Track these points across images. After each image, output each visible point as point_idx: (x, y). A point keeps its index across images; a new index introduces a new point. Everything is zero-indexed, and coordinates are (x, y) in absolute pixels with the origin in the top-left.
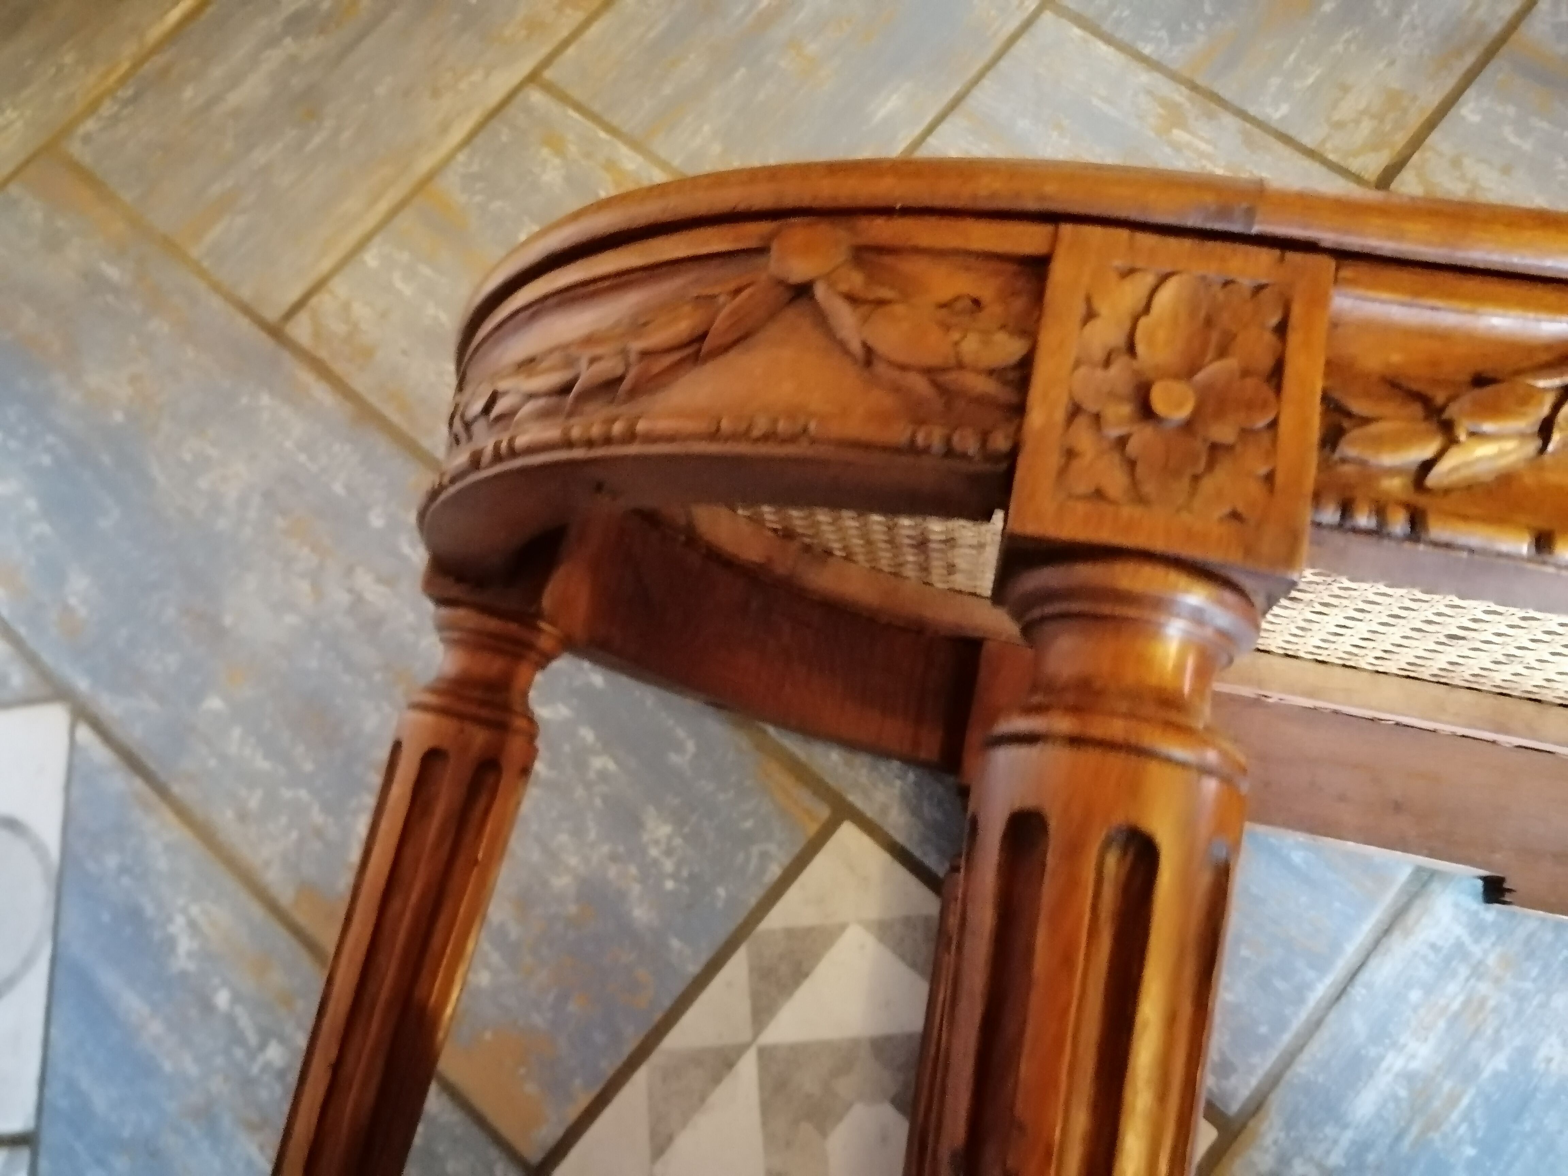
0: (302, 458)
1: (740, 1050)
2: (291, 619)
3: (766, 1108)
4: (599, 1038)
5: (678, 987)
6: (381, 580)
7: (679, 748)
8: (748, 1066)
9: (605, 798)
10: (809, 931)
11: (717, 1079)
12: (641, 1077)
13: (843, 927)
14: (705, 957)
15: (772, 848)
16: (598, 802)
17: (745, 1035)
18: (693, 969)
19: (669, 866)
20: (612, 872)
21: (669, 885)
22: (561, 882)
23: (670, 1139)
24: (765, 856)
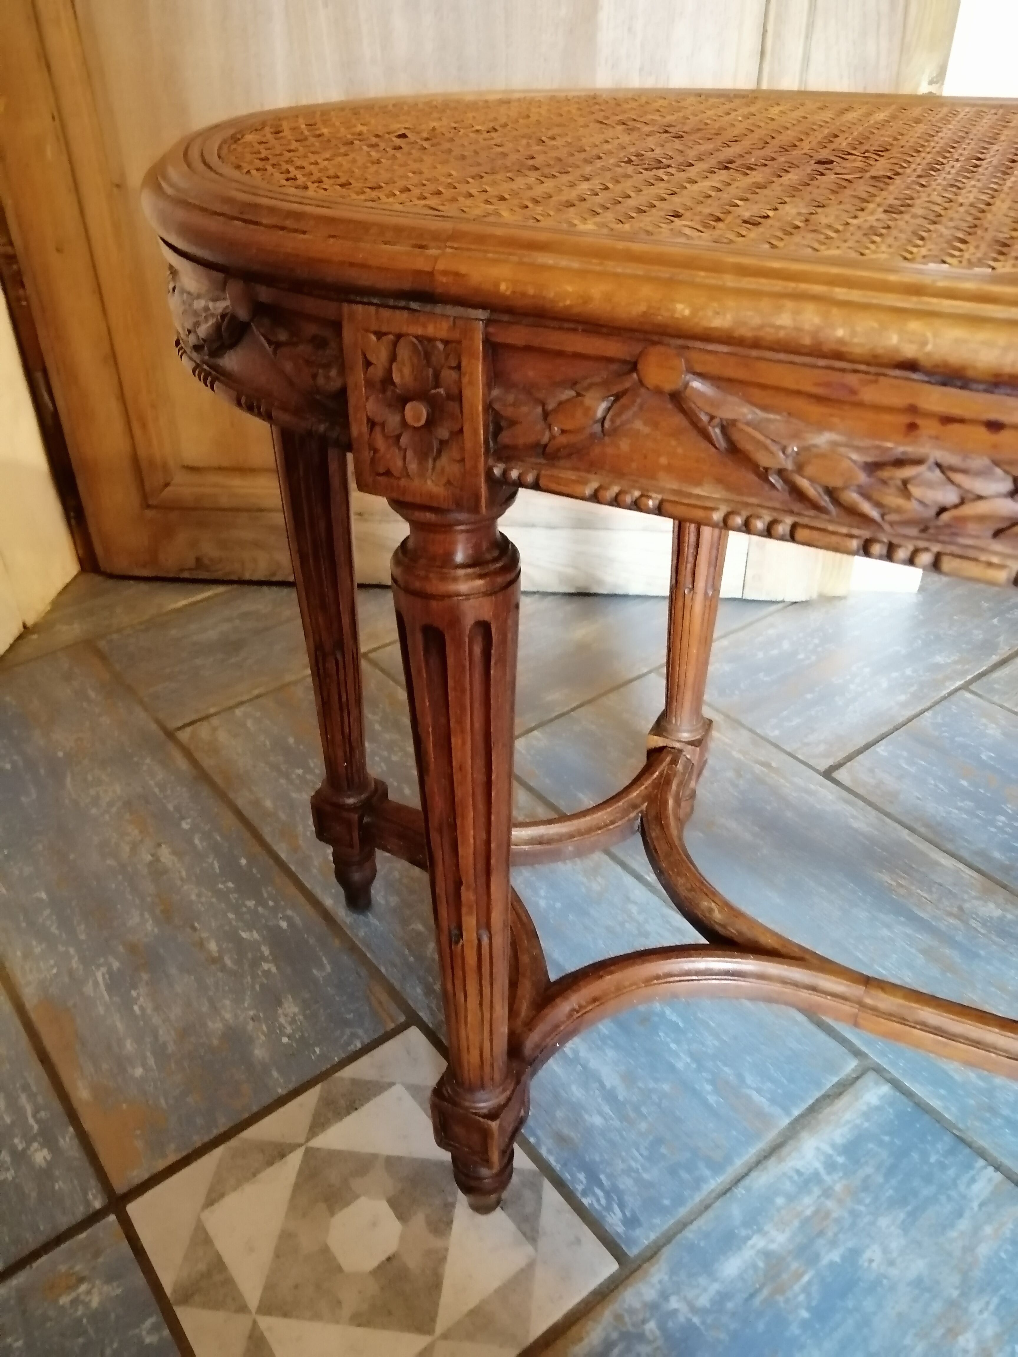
0: (156, 790)
1: (293, 1147)
2: (110, 862)
3: (297, 1188)
4: (199, 1121)
5: (267, 1100)
6: (174, 853)
7: (321, 967)
8: (295, 1159)
9: (262, 986)
10: (367, 1083)
11: (270, 1163)
12: (218, 1152)
13: (391, 1084)
14: (291, 1086)
15: (360, 1032)
16: (257, 987)
17: (301, 1140)
18: (281, 1091)
19: (289, 1030)
20: (251, 1026)
21: (285, 1040)
22: (216, 1026)
23: (222, 1195)
24: (354, 1035)
